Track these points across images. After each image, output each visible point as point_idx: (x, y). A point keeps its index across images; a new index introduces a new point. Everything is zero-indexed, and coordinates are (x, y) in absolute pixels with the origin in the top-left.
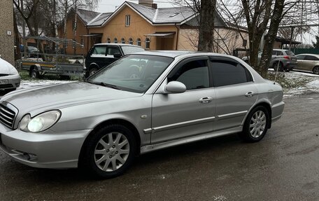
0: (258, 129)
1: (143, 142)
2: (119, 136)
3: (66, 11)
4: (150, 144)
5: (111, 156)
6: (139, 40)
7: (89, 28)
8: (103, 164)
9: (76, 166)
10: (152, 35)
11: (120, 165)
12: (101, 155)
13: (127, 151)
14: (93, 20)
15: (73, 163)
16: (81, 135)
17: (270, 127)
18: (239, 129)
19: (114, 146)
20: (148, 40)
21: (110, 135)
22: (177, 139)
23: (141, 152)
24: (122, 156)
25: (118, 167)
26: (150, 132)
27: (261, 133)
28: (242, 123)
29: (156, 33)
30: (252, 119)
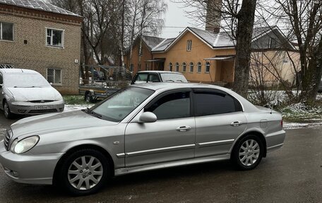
0: (250, 157)
1: (116, 165)
2: (92, 159)
3: (132, 38)
4: (125, 167)
5: (84, 177)
6: (200, 63)
7: (153, 54)
8: (76, 183)
9: (51, 183)
10: (212, 58)
11: (94, 185)
12: (75, 175)
13: (101, 172)
14: (158, 46)
15: (48, 180)
16: (55, 157)
17: (265, 156)
18: (227, 157)
19: (87, 168)
20: (208, 63)
21: (83, 158)
22: (155, 163)
23: (116, 174)
24: (96, 177)
25: (91, 187)
26: (124, 157)
27: (254, 161)
28: (230, 151)
29: (217, 57)
30: (242, 147)
